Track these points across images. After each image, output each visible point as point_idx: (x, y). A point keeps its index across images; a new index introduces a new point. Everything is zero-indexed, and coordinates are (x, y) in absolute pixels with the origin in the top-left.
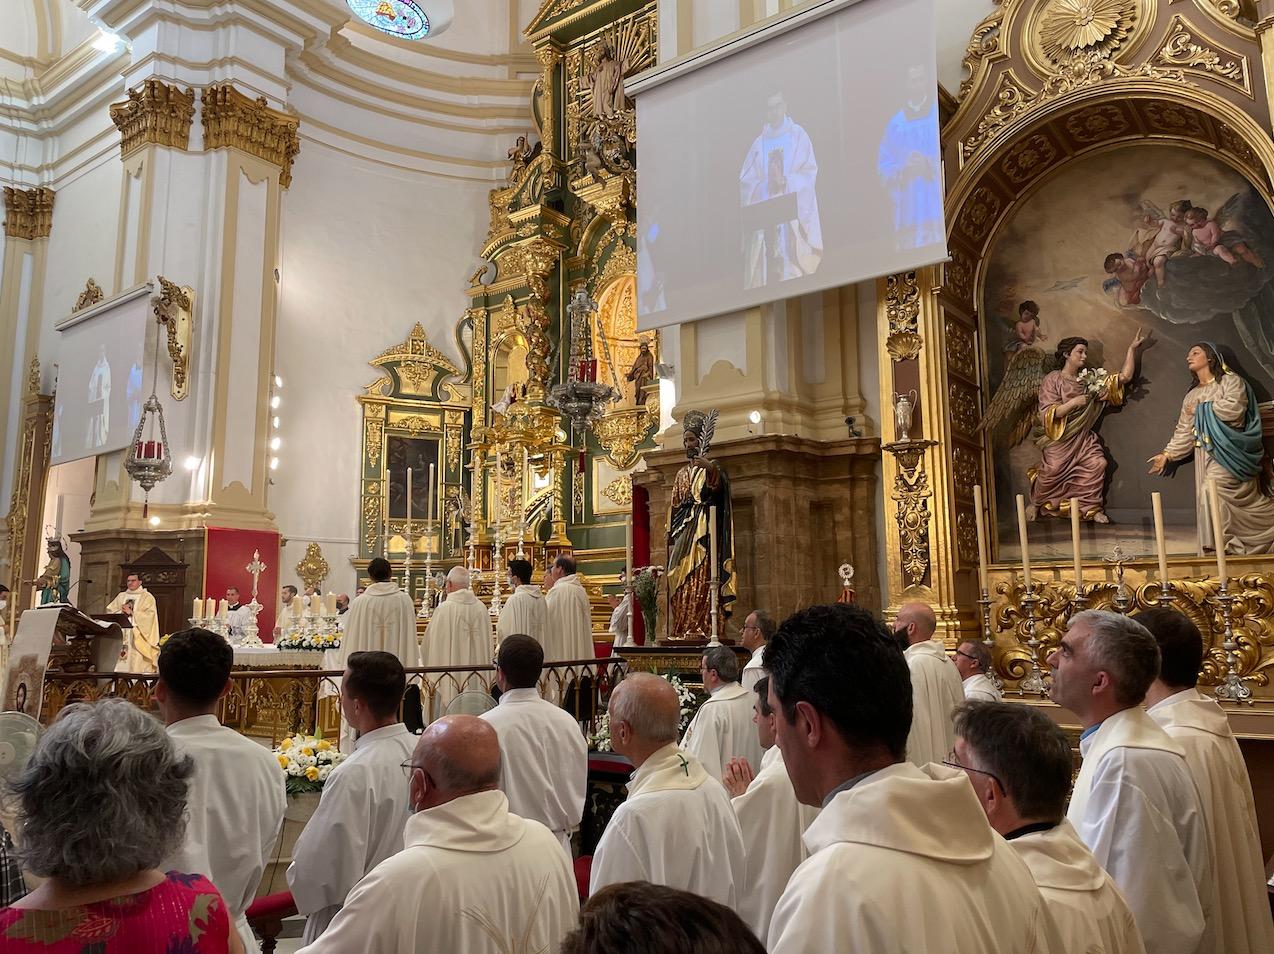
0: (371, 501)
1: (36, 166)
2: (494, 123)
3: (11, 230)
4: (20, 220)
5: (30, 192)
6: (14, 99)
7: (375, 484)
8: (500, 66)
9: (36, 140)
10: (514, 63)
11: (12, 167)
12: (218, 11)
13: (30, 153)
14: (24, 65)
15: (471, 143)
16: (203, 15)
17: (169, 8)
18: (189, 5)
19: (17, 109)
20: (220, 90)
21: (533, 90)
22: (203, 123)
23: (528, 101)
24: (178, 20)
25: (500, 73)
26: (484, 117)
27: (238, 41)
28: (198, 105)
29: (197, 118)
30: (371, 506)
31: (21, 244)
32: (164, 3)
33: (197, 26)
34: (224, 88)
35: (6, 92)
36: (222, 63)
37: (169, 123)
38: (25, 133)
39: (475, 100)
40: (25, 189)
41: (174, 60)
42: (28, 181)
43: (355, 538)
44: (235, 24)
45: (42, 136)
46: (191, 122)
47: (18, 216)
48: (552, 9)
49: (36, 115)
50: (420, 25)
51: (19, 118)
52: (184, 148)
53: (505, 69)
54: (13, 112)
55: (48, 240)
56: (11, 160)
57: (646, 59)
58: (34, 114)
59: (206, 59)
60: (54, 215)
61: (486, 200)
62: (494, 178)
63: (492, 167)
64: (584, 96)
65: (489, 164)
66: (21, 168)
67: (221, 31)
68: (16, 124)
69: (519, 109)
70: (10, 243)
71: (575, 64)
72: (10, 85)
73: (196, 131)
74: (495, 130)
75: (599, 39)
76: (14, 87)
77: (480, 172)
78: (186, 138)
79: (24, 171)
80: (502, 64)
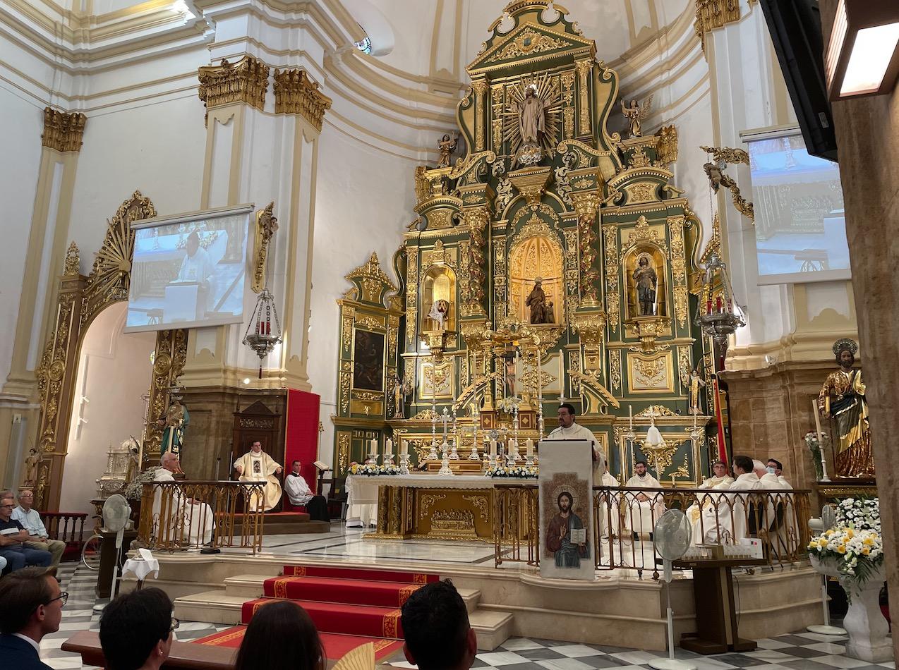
0: (346, 375)
1: (70, 95)
2: (422, 121)
3: (47, 141)
4: (55, 135)
5: (65, 115)
6: (64, 41)
7: (348, 363)
8: (422, 84)
9: (69, 75)
10: (433, 84)
11: (51, 93)
12: (294, 16)
13: (63, 83)
14: (63, 15)
15: (403, 132)
16: (281, 17)
17: (260, 6)
18: (272, 8)
19: (63, 49)
20: (297, 73)
21: (458, 105)
22: (275, 93)
23: (455, 112)
24: (261, 16)
25: (423, 87)
26: (416, 117)
27: (303, 40)
28: (271, 80)
29: (270, 89)
30: (346, 379)
31: (54, 154)
32: (257, 2)
33: (273, 23)
34: (301, 72)
35: (60, 35)
36: (293, 53)
37: (254, 89)
38: (62, 68)
39: (414, 105)
40: (62, 112)
41: (259, 45)
42: (64, 106)
43: (334, 401)
44: (302, 28)
45: (73, 73)
46: (266, 91)
47: (54, 132)
48: (490, 56)
49: (75, 57)
50: (366, 45)
51: (62, 56)
52: (261, 109)
53: (426, 86)
54: (59, 51)
55: (78, 154)
56: (50, 88)
57: (558, 101)
58: (74, 55)
59: (279, 48)
60: (84, 136)
61: (412, 172)
62: (419, 159)
63: (417, 151)
64: (507, 116)
65: (416, 149)
66: (58, 95)
67: (289, 30)
68: (59, 60)
69: (441, 115)
70: (46, 152)
71: (498, 94)
72: (65, 31)
73: (270, 98)
74: (420, 126)
75: (519, 81)
76: (67, 32)
77: (409, 153)
78: (263, 101)
79: (60, 98)
80: (424, 83)
